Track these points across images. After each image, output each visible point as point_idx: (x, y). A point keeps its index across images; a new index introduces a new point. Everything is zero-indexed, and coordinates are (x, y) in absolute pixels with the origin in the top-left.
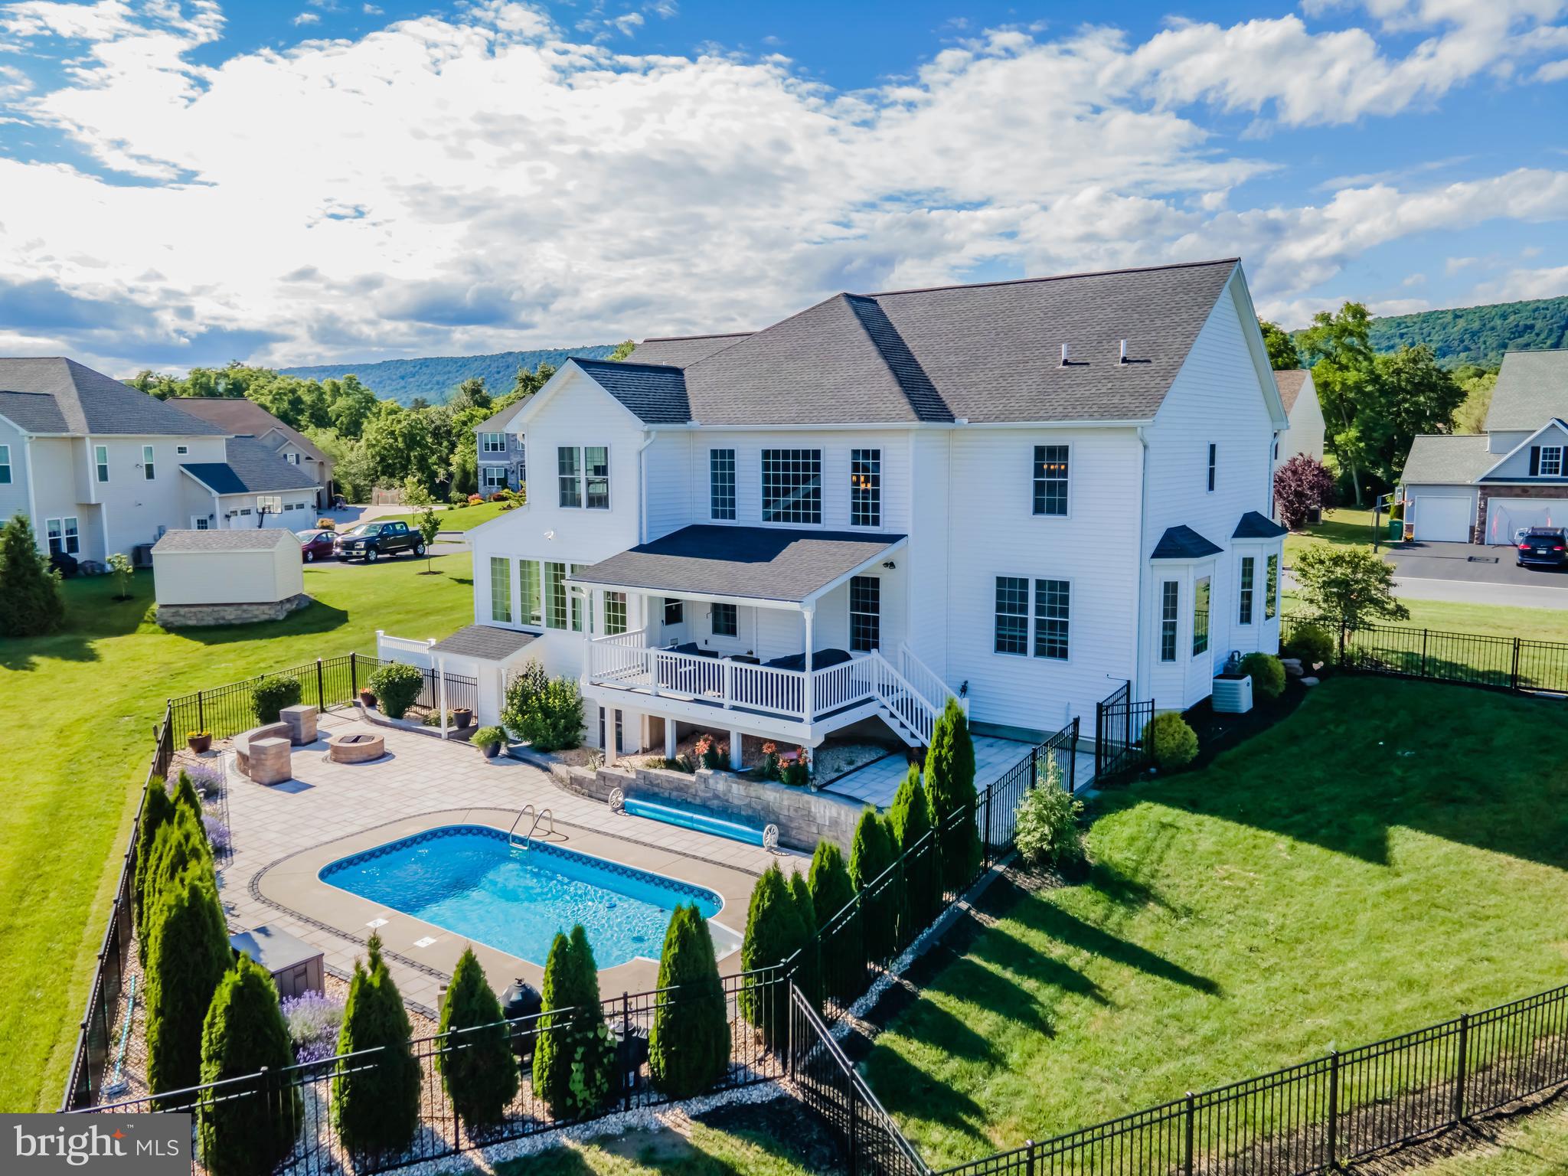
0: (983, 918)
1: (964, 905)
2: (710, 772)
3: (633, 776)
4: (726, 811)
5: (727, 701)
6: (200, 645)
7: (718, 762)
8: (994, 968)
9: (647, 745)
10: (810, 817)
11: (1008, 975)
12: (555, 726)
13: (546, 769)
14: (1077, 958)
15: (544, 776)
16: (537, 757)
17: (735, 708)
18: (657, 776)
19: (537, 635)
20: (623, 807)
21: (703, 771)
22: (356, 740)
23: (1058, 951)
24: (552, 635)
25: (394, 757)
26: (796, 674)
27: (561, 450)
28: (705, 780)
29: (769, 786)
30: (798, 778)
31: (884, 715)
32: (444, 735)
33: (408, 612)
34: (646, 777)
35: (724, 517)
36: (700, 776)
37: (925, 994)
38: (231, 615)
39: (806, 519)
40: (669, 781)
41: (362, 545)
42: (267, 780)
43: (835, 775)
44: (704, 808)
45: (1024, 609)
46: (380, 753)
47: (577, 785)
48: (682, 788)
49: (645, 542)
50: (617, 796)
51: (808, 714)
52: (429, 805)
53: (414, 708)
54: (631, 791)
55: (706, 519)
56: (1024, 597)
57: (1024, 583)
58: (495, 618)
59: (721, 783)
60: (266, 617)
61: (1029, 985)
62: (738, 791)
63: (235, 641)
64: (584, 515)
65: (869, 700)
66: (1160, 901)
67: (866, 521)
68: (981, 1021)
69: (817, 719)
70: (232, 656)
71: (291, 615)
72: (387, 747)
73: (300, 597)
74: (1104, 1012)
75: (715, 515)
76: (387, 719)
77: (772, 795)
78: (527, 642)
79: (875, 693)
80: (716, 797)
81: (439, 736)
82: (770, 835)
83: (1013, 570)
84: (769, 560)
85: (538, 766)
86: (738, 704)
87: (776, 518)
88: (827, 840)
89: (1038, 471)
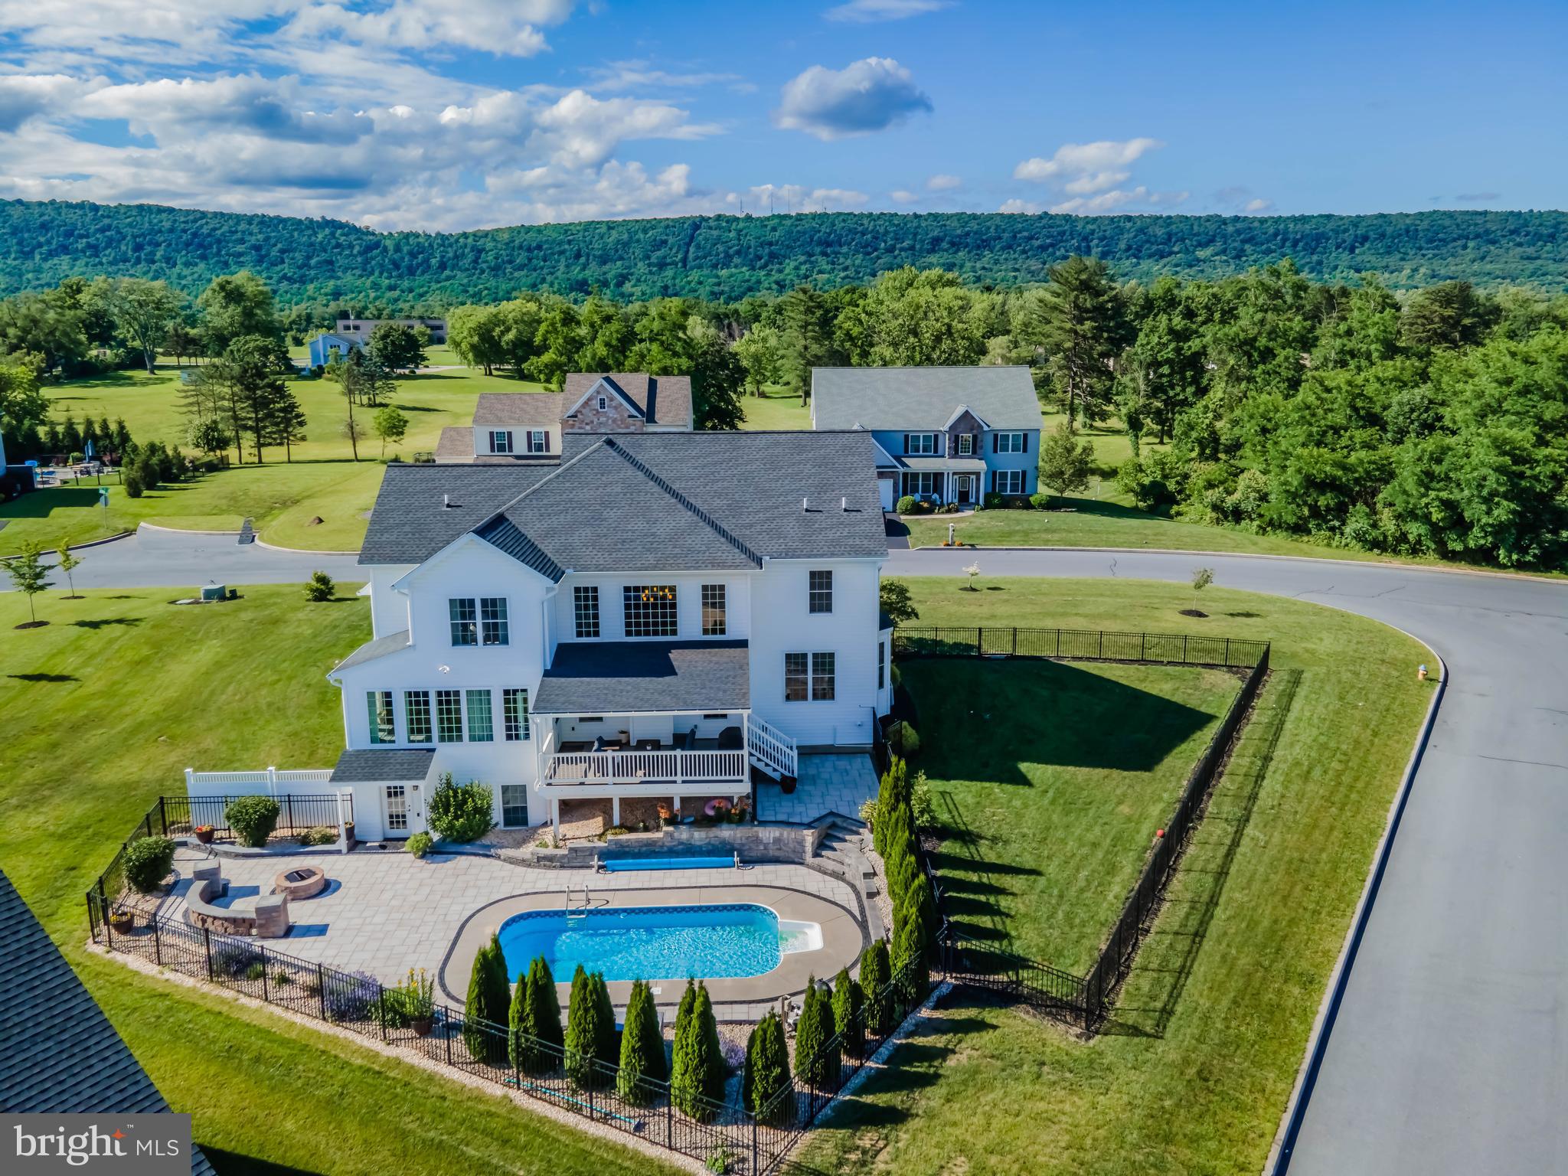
0: (932, 872)
2: (671, 829)
3: (598, 844)
4: (692, 851)
5: (679, 778)
7: (672, 821)
8: (964, 895)
10: (757, 840)
11: (972, 896)
13: (488, 856)
14: (994, 879)
16: (468, 848)
18: (628, 840)
19: (433, 750)
21: (668, 828)
23: (974, 877)
24: (447, 749)
25: (339, 885)
26: (736, 752)
27: (451, 601)
28: (671, 835)
29: (725, 826)
30: (740, 820)
32: (344, 849)
35: (588, 634)
36: (666, 833)
39: (665, 633)
40: (637, 841)
43: (751, 809)
44: (672, 852)
45: (805, 672)
47: (546, 862)
48: (648, 843)
49: (549, 668)
50: (595, 862)
51: (746, 777)
53: (273, 832)
54: (604, 855)
56: (805, 665)
57: (805, 656)
58: (374, 742)
59: (683, 834)
61: (983, 898)
62: (699, 836)
64: (481, 650)
66: (982, 838)
67: (715, 632)
68: (986, 921)
74: (1019, 900)
75: (579, 634)
77: (726, 833)
80: (682, 843)
81: (339, 852)
82: (736, 859)
83: (797, 649)
84: (673, 674)
85: (475, 854)
87: (638, 633)
88: (772, 852)
89: (812, 586)
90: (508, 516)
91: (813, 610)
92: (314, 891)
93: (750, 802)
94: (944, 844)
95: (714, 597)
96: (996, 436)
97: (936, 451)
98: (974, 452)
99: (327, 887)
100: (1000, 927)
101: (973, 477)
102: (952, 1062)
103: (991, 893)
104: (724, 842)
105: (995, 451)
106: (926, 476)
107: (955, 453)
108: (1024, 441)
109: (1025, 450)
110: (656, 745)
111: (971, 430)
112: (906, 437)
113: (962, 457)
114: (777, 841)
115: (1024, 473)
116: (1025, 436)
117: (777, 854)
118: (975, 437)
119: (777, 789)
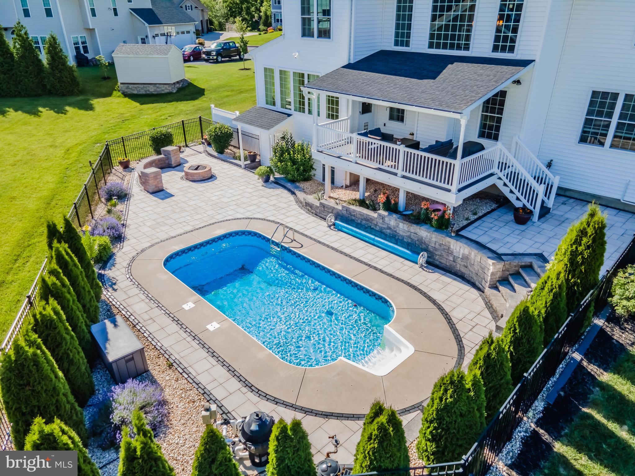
0: (592, 368)
1: (577, 356)
2: (385, 213)
3: (340, 208)
4: (394, 238)
5: (400, 172)
6: (138, 104)
7: (391, 208)
9: (348, 183)
10: (449, 251)
12: (298, 170)
13: (293, 193)
15: (292, 198)
17: (404, 177)
18: (354, 211)
19: (289, 115)
20: (334, 225)
21: (382, 212)
22: (196, 169)
24: (297, 116)
25: (215, 179)
26: (449, 161)
28: (383, 218)
29: (424, 227)
30: (443, 225)
31: (500, 184)
32: (243, 166)
33: (233, 91)
34: (347, 210)
35: (402, 45)
36: (380, 215)
38: (152, 89)
39: (459, 47)
40: (361, 214)
41: (214, 53)
42: (151, 191)
43: (465, 223)
44: (381, 233)
45: (610, 115)
46: (210, 176)
48: (368, 219)
49: (352, 62)
50: (331, 219)
51: (454, 187)
52: (230, 214)
53: (230, 148)
54: (339, 216)
55: (391, 47)
56: (612, 106)
57: (615, 96)
58: (267, 103)
59: (392, 221)
60: (166, 91)
62: (403, 227)
63: (153, 103)
64: (315, 42)
65: (492, 175)
69: (460, 190)
70: (150, 112)
71: (180, 90)
72: (214, 172)
73: (183, 81)
76: (216, 154)
77: (424, 233)
78: (283, 119)
79: (495, 170)
80: (389, 228)
81: (240, 166)
82: (422, 258)
83: (608, 86)
84: (434, 78)
85: (289, 190)
86: (407, 174)
87: (438, 47)
88: (459, 267)
93: (473, 218)
104: (421, 241)
110: (416, 145)
114: (466, 258)
117: (463, 270)
119: (511, 217)
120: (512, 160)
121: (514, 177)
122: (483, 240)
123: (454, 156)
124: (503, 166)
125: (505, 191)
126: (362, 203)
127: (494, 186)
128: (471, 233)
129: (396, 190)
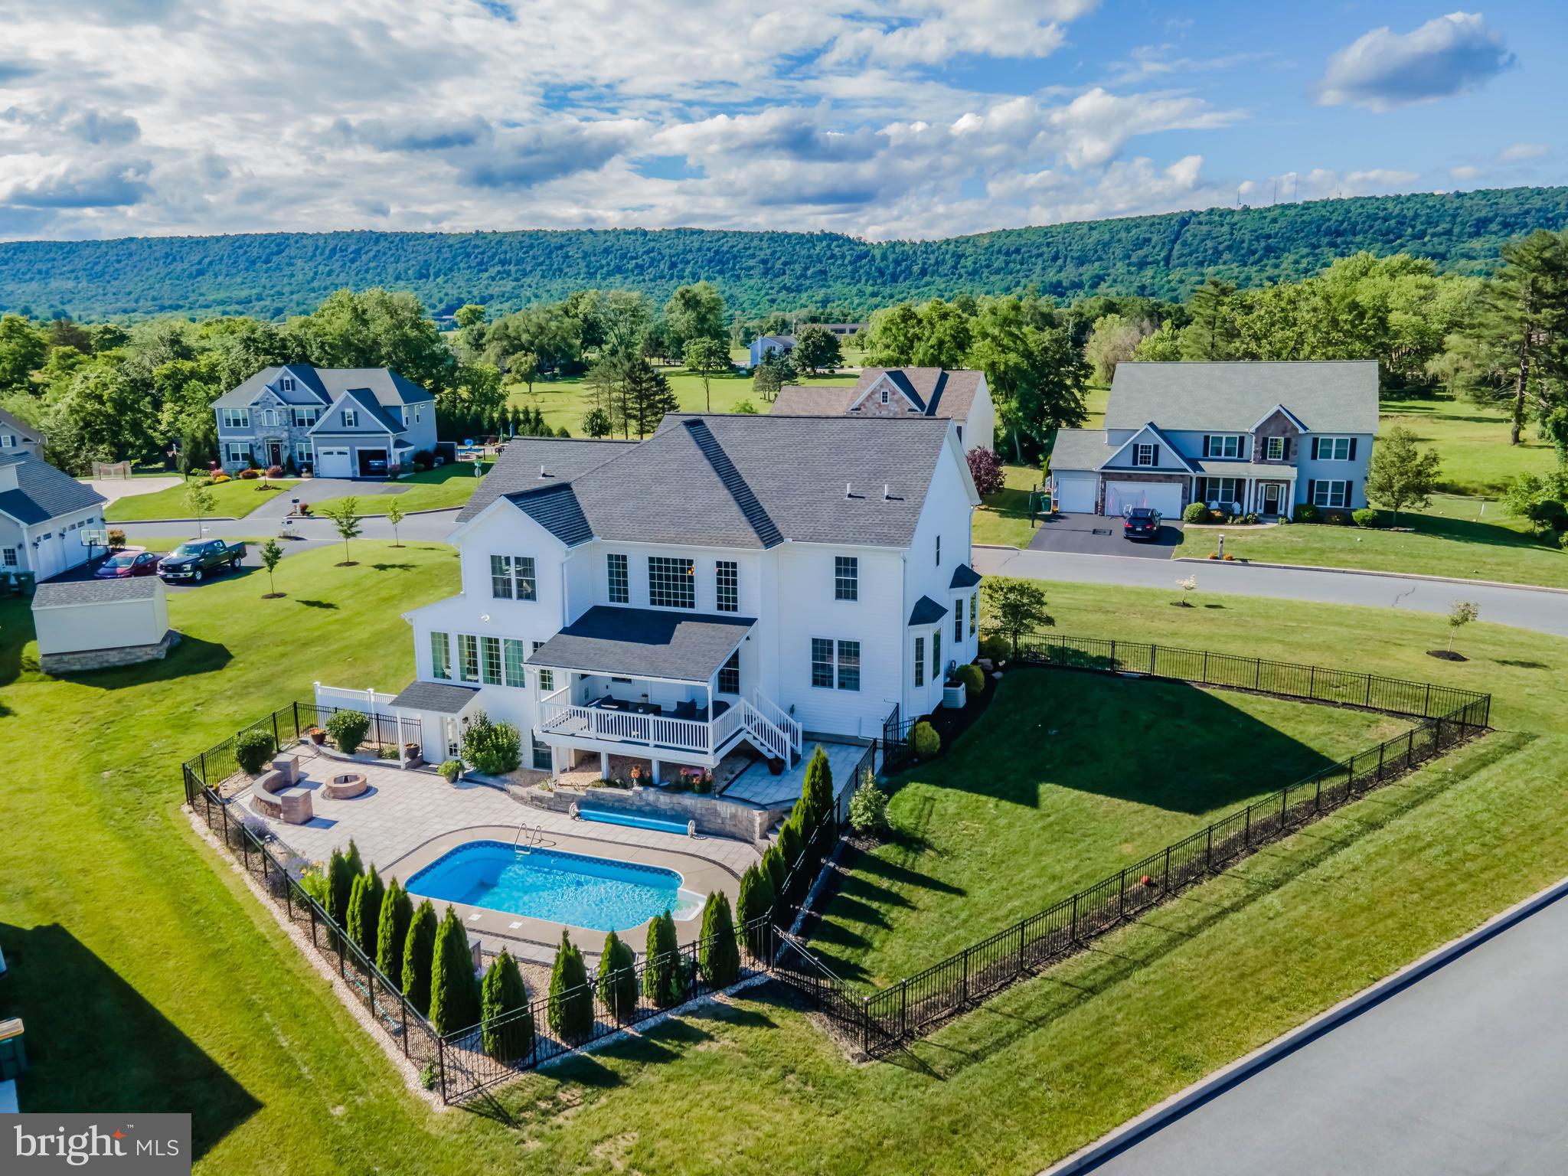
0: (842, 870)
1: (831, 864)
2: (640, 789)
3: (583, 794)
4: (656, 813)
5: (652, 742)
6: (102, 690)
7: (646, 782)
8: (855, 898)
9: (573, 764)
10: (716, 813)
11: (864, 901)
12: (504, 758)
13: (502, 789)
14: (897, 887)
15: (503, 795)
16: (491, 780)
17: (656, 746)
19: (477, 690)
20: (578, 815)
21: (638, 788)
22: (346, 780)
23: (885, 883)
24: (488, 691)
25: (376, 790)
26: (702, 724)
27: (493, 557)
28: (640, 794)
29: (687, 795)
30: (706, 789)
31: (750, 738)
32: (403, 766)
34: (594, 794)
35: (620, 601)
36: (636, 792)
37: (824, 918)
39: (684, 605)
40: (612, 796)
41: (188, 567)
42: (297, 822)
43: (725, 783)
44: (640, 812)
45: (831, 659)
47: (537, 802)
48: (622, 800)
49: (568, 625)
50: (574, 808)
51: (710, 749)
52: (438, 829)
53: (365, 744)
54: (583, 804)
55: (605, 601)
56: (831, 652)
57: (830, 643)
58: (435, 676)
59: (651, 795)
61: (875, 905)
62: (664, 800)
63: (135, 684)
64: (514, 605)
65: (741, 730)
66: (930, 847)
67: (727, 608)
68: (856, 928)
69: (716, 751)
70: (145, 701)
71: (171, 652)
74: (915, 914)
75: (611, 599)
76: (345, 756)
77: (688, 801)
78: (470, 697)
79: (743, 725)
80: (648, 804)
81: (398, 767)
82: (691, 827)
83: (823, 634)
84: (668, 642)
85: (494, 787)
86: (660, 743)
87: (661, 603)
88: (729, 827)
89: (838, 572)
90: (573, 486)
91: (839, 596)
92: (350, 793)
93: (731, 777)
94: (884, 847)
95: (727, 574)
96: (1315, 441)
97: (1241, 454)
98: (1286, 457)
99: (367, 791)
100: (867, 936)
101: (1284, 486)
102: (703, 1047)
103: (886, 902)
104: (686, 810)
105: (1314, 457)
106: (1228, 482)
107: (1262, 458)
108: (1350, 448)
109: (1352, 457)
111: (1284, 432)
112: (1207, 438)
113: (1270, 463)
114: (734, 816)
115: (1350, 484)
116: (1354, 442)
117: (733, 829)
118: (1287, 442)
120: (756, 713)
121: (761, 729)
122: (746, 795)
123: (705, 719)
124: (749, 719)
125: (756, 744)
126: (609, 783)
127: (745, 741)
128: (734, 791)
129: (647, 763)
